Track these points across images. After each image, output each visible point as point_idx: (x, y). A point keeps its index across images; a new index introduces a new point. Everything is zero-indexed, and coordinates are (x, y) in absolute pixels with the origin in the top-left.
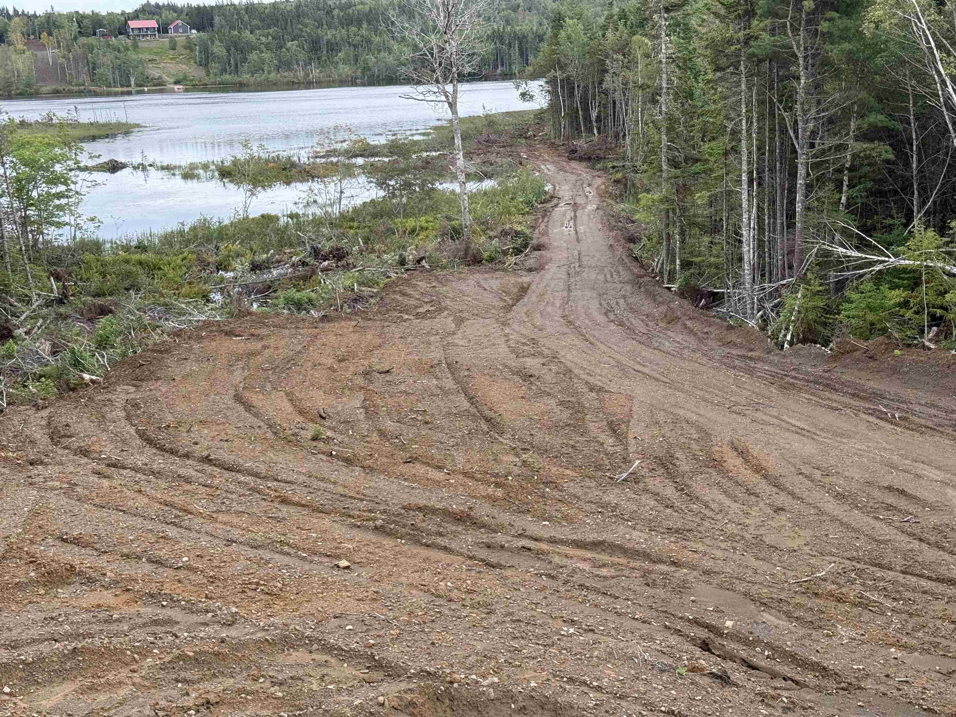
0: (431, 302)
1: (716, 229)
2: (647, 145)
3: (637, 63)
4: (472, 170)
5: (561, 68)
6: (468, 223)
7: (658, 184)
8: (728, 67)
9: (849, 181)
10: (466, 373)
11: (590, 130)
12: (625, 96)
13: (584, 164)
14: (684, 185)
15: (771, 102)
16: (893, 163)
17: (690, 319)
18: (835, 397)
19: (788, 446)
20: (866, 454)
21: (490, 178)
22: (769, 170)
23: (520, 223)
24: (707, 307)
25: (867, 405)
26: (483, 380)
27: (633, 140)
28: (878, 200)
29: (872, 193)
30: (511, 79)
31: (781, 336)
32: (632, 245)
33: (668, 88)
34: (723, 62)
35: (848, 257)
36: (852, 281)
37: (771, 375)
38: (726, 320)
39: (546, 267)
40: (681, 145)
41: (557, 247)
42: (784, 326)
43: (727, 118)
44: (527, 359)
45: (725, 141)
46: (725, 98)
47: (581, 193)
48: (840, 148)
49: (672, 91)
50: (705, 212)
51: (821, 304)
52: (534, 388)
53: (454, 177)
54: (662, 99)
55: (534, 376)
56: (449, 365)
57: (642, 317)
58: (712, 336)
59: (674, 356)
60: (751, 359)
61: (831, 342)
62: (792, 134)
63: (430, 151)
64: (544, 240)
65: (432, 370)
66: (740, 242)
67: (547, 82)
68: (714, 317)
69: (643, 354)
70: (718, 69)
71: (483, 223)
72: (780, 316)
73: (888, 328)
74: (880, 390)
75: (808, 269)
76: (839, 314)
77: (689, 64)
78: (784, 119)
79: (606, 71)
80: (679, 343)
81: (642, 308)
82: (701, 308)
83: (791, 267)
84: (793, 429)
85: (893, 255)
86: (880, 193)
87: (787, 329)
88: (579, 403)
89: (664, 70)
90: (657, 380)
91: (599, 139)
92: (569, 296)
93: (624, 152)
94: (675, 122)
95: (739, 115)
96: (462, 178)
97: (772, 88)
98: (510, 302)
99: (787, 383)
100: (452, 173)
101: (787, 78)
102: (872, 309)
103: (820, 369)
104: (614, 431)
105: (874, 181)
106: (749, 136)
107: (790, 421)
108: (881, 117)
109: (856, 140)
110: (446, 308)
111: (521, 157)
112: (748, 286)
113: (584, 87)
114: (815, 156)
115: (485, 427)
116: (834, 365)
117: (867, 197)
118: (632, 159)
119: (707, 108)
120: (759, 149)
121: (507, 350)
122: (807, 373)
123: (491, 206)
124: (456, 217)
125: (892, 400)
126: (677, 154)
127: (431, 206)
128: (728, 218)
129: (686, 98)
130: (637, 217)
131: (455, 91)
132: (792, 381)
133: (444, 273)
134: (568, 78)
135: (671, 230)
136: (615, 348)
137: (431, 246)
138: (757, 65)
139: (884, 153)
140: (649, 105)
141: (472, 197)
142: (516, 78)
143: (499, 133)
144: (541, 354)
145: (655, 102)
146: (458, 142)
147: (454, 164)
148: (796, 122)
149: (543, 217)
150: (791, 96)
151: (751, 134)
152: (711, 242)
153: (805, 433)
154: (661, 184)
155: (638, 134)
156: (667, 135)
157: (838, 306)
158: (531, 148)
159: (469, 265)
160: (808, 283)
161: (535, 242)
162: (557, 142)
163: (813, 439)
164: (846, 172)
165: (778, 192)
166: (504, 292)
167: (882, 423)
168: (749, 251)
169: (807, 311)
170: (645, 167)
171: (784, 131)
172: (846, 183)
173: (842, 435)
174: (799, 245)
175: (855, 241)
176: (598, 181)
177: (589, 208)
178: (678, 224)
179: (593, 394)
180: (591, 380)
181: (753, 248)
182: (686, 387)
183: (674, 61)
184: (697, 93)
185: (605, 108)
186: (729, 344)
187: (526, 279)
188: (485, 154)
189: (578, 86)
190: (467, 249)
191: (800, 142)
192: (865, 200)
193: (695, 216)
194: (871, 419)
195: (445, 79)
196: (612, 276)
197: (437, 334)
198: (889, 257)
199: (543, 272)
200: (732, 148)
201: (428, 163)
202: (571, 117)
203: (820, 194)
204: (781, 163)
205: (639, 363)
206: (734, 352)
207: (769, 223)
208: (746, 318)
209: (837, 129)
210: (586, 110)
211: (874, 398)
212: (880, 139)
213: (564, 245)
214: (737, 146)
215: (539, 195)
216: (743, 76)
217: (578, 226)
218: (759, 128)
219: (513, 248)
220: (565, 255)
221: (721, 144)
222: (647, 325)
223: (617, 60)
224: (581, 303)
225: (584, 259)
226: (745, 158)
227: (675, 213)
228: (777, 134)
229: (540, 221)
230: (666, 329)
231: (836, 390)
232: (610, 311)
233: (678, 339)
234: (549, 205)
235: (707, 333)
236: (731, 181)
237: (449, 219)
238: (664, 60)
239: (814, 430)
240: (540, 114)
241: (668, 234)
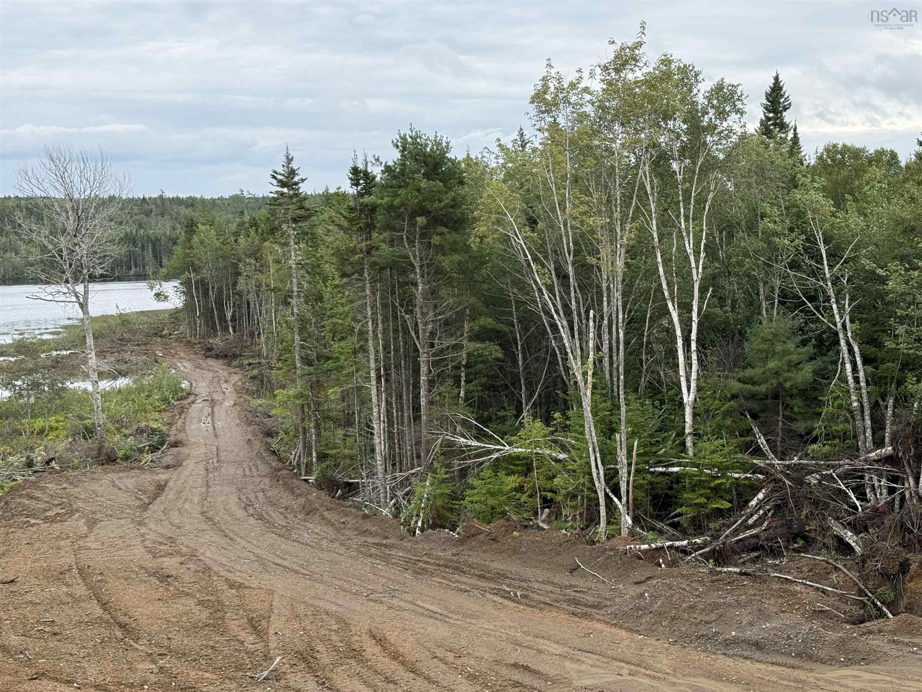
0: (60, 505)
1: (349, 423)
2: (281, 343)
3: (269, 267)
4: (106, 368)
5: (195, 270)
6: (101, 423)
7: (293, 381)
8: (353, 274)
9: (466, 377)
10: (99, 578)
11: (226, 329)
12: (258, 297)
13: (221, 361)
14: (318, 381)
15: (393, 305)
16: (502, 361)
17: (328, 510)
18: (464, 579)
19: (422, 631)
20: (494, 633)
21: (125, 376)
22: (395, 367)
23: (156, 420)
24: (343, 497)
25: (492, 586)
26: (117, 584)
27: (268, 338)
28: (492, 394)
29: (485, 387)
30: (145, 279)
31: (413, 523)
32: (269, 440)
33: (299, 292)
34: (348, 269)
35: (470, 446)
36: (473, 469)
37: (406, 562)
38: (361, 509)
39: (184, 464)
40: (312, 344)
41: (195, 443)
42: (415, 513)
43: (354, 319)
44: (165, 559)
45: (353, 341)
46: (352, 302)
47: (218, 389)
48: (457, 347)
49: (302, 294)
50: (338, 407)
51: (448, 492)
52: (171, 588)
53: (86, 376)
54: (294, 301)
55: (172, 576)
56: (81, 571)
57: (281, 510)
58: (349, 526)
59: (312, 547)
60: (386, 546)
61: (458, 526)
62: (413, 334)
63: (60, 350)
64: (181, 436)
65: (62, 577)
66: (372, 434)
67: (181, 284)
68: (350, 506)
69: (283, 547)
70: (344, 275)
71: (118, 422)
72: (410, 504)
73: (507, 511)
74: (502, 570)
75: (434, 459)
76: (463, 499)
77: (318, 270)
78: (405, 321)
79: (240, 274)
80: (317, 534)
81: (282, 501)
82: (339, 498)
83: (419, 457)
84: (427, 613)
85: (507, 443)
86: (493, 388)
87: (418, 515)
88: (218, 602)
89: (294, 275)
90: (296, 572)
91: (235, 337)
92: (208, 492)
93: (260, 350)
94: (306, 323)
95: (365, 318)
96: (95, 377)
97: (393, 293)
98: (147, 501)
99: (419, 568)
100: (83, 372)
101: (407, 284)
102: (492, 494)
103: (449, 553)
104: (255, 628)
105: (488, 376)
106: (376, 337)
107: (425, 606)
108: (490, 320)
109: (470, 341)
110: (77, 510)
111: (156, 355)
112: (380, 476)
113: (218, 288)
114: (434, 355)
115: (119, 634)
116: (461, 548)
117: (482, 391)
118: (267, 356)
119: (336, 310)
120: (384, 348)
121: (143, 550)
122: (439, 558)
123: (125, 404)
124: (88, 415)
125: (514, 579)
126: (309, 352)
127: (62, 406)
128: (360, 412)
129: (316, 300)
130: (273, 412)
131: (86, 292)
132: (424, 565)
133: (76, 473)
134: (202, 280)
135: (306, 424)
136: (255, 542)
137: (61, 446)
138: (379, 273)
139: (494, 352)
140: (280, 308)
141: (106, 395)
142: (150, 279)
143: (134, 332)
144: (179, 553)
145: (287, 304)
146: (90, 341)
147: (85, 361)
148: (416, 324)
149: (180, 414)
150: (411, 301)
151: (377, 334)
152: (345, 435)
153: (437, 616)
154: (296, 380)
155: (272, 333)
156: (299, 335)
157: (462, 492)
158: (166, 347)
159: (103, 464)
160: (435, 471)
161: (172, 439)
162: (193, 340)
163: (446, 622)
164: (463, 369)
165: (404, 387)
166: (140, 490)
167: (506, 602)
168: (380, 443)
169: (435, 498)
170: (280, 365)
171: (406, 332)
172: (463, 379)
173: (471, 616)
174: (426, 436)
175: (474, 431)
176: (235, 378)
177: (227, 404)
178: (313, 419)
179: (233, 591)
180: (230, 576)
181: (384, 440)
182: (325, 578)
183: (303, 267)
184: (326, 296)
185: (239, 308)
186: (366, 533)
187: (163, 476)
188: (119, 352)
189: (213, 288)
190: (101, 448)
191: (421, 342)
192: (481, 394)
193: (329, 410)
194: (496, 598)
195: (76, 280)
196: (250, 470)
197: (68, 538)
198: (505, 446)
199: (180, 469)
200: (361, 347)
201: (58, 362)
202: (207, 317)
203: (442, 389)
204: (405, 361)
205: (278, 556)
206: (371, 540)
207: (397, 416)
208: (380, 507)
209: (453, 330)
210: (221, 310)
211: (498, 578)
212: (491, 340)
213: (202, 440)
214: (365, 346)
215: (175, 392)
216: (367, 282)
217: (215, 421)
218: (384, 329)
219: (149, 446)
220: (203, 450)
221: (350, 344)
222: (286, 518)
223: (250, 264)
224: (219, 499)
225: (223, 454)
226: (372, 357)
227: (309, 408)
228: (401, 334)
229: (177, 417)
230: (304, 521)
231: (464, 573)
232: (249, 505)
233: (316, 530)
234: (186, 402)
235: (344, 523)
236: (360, 377)
237: (81, 418)
238: (294, 266)
239: (445, 613)
240: (175, 313)
241: (304, 428)
